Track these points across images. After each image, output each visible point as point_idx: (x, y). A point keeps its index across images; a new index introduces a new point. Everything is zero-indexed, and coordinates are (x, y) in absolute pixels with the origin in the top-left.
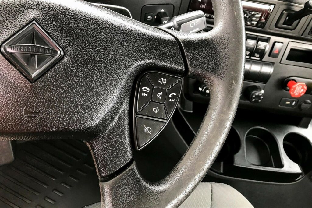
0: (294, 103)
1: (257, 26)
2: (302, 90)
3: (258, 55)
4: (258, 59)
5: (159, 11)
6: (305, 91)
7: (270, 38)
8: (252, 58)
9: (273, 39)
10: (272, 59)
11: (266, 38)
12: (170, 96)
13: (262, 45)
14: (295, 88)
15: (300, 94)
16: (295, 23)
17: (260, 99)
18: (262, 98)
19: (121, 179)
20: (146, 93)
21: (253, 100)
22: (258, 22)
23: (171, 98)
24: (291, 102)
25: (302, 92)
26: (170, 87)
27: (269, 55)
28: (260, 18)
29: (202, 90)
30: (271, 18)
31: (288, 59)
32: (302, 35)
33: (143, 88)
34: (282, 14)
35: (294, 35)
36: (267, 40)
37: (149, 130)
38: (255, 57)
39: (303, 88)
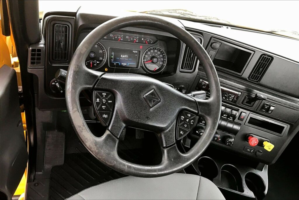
0: (252, 151)
1: (232, 101)
2: (256, 142)
3: (232, 118)
4: (232, 120)
5: (181, 86)
6: (257, 143)
7: (239, 109)
8: (228, 119)
9: (241, 110)
10: (240, 122)
11: (237, 109)
12: (191, 121)
13: (234, 112)
14: (252, 140)
15: (255, 144)
16: (252, 103)
17: (232, 144)
18: (232, 143)
19: (170, 149)
20: (183, 118)
21: (227, 144)
22: (233, 100)
23: (192, 122)
24: (251, 150)
25: (256, 143)
26: (191, 118)
27: (238, 119)
28: (234, 98)
29: (198, 132)
30: (239, 99)
31: (249, 123)
32: (256, 111)
33: (182, 117)
34: (245, 98)
35: (252, 110)
36: (238, 110)
37: (182, 133)
38: (230, 118)
39: (256, 141)
